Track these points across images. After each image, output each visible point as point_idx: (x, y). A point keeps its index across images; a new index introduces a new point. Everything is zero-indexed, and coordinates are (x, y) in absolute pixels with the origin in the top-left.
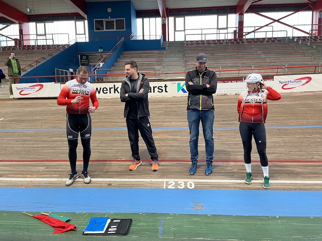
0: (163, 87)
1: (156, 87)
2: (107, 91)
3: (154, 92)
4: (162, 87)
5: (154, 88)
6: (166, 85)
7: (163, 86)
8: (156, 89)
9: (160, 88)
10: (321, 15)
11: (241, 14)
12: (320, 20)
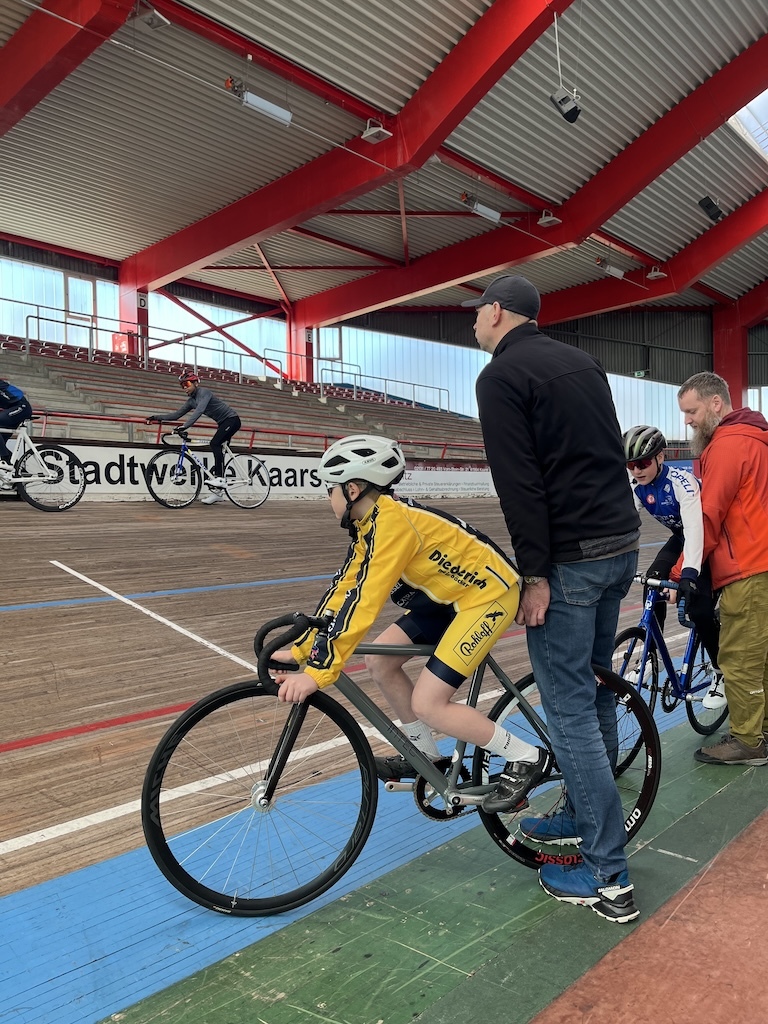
1: (307, 471)
2: (184, 478)
3: (302, 485)
5: (303, 473)
8: (307, 476)
10: (309, 337)
11: (143, 291)
12: (309, 346)
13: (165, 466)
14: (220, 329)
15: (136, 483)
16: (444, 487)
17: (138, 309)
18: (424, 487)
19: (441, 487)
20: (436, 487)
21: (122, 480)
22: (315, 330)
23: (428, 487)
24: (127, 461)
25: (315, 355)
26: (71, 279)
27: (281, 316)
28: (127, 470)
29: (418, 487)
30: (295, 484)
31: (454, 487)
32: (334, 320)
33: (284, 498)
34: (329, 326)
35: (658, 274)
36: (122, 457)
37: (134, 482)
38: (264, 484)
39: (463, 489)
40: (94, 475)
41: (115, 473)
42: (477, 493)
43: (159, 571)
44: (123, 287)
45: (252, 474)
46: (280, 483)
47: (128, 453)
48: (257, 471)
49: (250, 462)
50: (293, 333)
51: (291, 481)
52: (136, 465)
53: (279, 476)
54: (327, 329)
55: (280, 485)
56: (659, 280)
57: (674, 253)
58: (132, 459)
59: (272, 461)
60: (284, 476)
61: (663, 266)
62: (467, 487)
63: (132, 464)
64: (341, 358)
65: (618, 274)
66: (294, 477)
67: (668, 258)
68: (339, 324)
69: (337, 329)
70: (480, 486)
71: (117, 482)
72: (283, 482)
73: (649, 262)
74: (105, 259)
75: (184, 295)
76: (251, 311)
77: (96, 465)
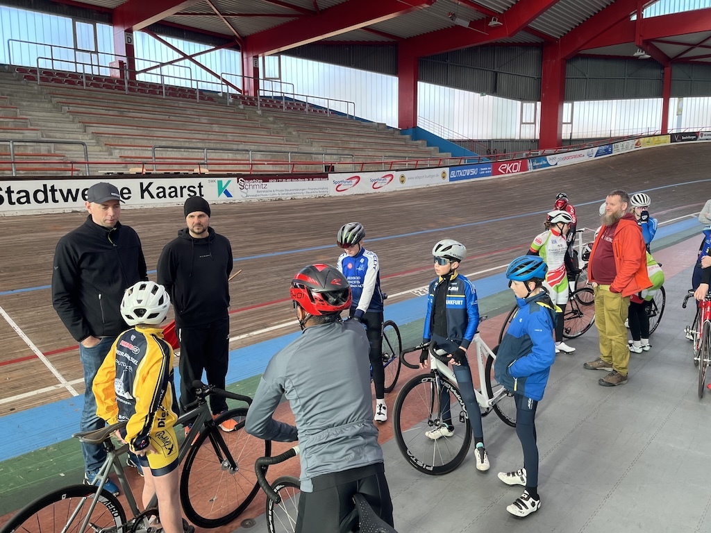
0: (196, 187)
1: (185, 187)
3: (182, 196)
4: (194, 187)
5: (182, 188)
6: (200, 184)
7: (197, 185)
8: (185, 191)
9: (191, 189)
10: (256, 63)
11: (129, 32)
12: (256, 70)
13: (78, 190)
14: (190, 58)
15: (57, 201)
16: (292, 192)
17: (126, 44)
18: (277, 193)
19: (290, 192)
20: (286, 192)
21: (46, 200)
22: (260, 59)
23: (280, 193)
24: (49, 188)
25: (261, 76)
26: (77, 23)
27: (236, 48)
28: (49, 194)
29: (273, 193)
30: (176, 196)
31: (301, 191)
32: (275, 51)
33: (169, 205)
34: (271, 55)
35: (496, 23)
36: (45, 186)
37: (55, 201)
38: (152, 197)
39: (307, 192)
40: (25, 198)
41: (41, 196)
42: (318, 194)
43: (28, 274)
44: (116, 28)
45: (143, 191)
46: (164, 196)
47: (49, 183)
48: (147, 189)
49: (141, 184)
50: (245, 60)
51: (173, 194)
52: (56, 190)
53: (164, 192)
54: (270, 57)
55: (165, 197)
56: (497, 27)
57: (508, 8)
58: (53, 187)
59: (158, 182)
60: (168, 191)
61: (500, 17)
62: (310, 191)
63: (53, 190)
64: (280, 78)
65: (466, 24)
66: (176, 191)
67: (505, 11)
68: (279, 54)
69: (277, 57)
70: (321, 190)
71: (42, 202)
72: (167, 195)
73: (490, 14)
74: (101, 7)
75: (162, 33)
76: (213, 44)
77: (27, 192)
